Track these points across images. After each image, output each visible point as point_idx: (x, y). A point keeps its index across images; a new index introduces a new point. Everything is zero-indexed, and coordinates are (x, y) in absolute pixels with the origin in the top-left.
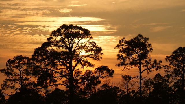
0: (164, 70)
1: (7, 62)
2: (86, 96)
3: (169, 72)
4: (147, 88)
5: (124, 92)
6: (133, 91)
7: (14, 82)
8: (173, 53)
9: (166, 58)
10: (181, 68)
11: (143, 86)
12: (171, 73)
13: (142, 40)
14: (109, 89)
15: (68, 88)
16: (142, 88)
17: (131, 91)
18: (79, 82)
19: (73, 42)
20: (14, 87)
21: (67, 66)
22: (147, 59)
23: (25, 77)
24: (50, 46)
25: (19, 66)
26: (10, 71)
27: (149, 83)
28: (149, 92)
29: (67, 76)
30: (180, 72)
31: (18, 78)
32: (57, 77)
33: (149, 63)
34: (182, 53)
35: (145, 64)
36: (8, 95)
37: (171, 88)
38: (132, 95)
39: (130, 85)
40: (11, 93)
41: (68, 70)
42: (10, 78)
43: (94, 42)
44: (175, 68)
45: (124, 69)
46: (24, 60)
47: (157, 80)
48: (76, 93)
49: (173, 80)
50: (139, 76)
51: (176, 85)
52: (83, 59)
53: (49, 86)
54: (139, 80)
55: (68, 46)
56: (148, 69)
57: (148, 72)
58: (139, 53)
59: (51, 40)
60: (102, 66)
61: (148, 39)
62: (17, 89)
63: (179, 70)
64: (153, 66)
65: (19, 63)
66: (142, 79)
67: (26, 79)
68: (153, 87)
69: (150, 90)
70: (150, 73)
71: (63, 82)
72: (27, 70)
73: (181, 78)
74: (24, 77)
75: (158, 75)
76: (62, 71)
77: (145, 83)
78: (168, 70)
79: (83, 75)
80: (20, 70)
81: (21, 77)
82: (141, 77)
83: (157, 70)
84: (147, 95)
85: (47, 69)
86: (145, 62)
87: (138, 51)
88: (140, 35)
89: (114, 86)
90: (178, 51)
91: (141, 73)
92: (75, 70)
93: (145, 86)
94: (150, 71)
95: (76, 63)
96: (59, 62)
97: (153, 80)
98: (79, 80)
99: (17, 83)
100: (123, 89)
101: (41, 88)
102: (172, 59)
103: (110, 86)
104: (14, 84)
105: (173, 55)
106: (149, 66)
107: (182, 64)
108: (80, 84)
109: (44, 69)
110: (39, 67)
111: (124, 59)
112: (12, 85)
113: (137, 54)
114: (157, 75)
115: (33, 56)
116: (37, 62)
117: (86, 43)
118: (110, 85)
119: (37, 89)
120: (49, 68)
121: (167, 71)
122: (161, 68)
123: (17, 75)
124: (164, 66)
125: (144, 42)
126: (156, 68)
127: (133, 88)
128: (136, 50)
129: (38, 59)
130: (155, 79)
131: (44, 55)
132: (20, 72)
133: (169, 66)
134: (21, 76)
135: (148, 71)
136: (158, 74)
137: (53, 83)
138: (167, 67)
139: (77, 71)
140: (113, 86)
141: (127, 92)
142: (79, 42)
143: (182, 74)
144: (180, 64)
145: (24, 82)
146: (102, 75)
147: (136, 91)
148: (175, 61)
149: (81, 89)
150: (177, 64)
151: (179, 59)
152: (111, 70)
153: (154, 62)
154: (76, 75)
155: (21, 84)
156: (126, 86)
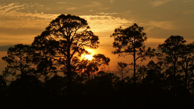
0: (157, 58)
1: (9, 50)
2: (83, 82)
3: (161, 59)
4: (140, 75)
5: (119, 78)
6: (128, 78)
7: (14, 69)
8: (165, 41)
9: (158, 46)
10: (173, 56)
11: (137, 73)
12: (164, 61)
13: (137, 30)
14: (105, 75)
15: (66, 75)
16: (136, 74)
17: (125, 77)
18: (76, 69)
19: (71, 31)
20: (15, 73)
21: (65, 54)
22: (141, 48)
23: (26, 64)
24: (49, 35)
25: (20, 54)
26: (11, 59)
27: (142, 70)
28: (142, 78)
29: (65, 63)
30: (172, 59)
31: (18, 65)
32: (55, 64)
33: (142, 51)
34: (174, 41)
35: (139, 52)
36: (9, 81)
37: (163, 74)
38: (127, 81)
39: (124, 72)
40: (13, 79)
41: (66, 58)
42: (11, 65)
43: (90, 31)
44: (168, 55)
45: (120, 57)
46: (25, 48)
47: (150, 67)
48: (74, 79)
49: (165, 67)
50: (133, 63)
51: (167, 72)
52: (80, 48)
53: (48, 72)
54: (133, 67)
55: (66, 35)
56: (142, 57)
57: (142, 60)
58: (134, 41)
59: (50, 29)
60: (98, 54)
61: (142, 28)
62: (18, 75)
63: (171, 58)
64: (146, 54)
65: (19, 51)
66: (136, 66)
67: (27, 66)
68: (146, 74)
69: (143, 77)
70: (143, 60)
71: (61, 69)
72: (27, 58)
73: (173, 65)
74: (24, 64)
75: (152, 63)
76: (60, 59)
77: (139, 70)
78: (161, 58)
79: (80, 63)
80: (20, 58)
81: (21, 65)
82: (135, 64)
83: (150, 57)
84: (141, 82)
85: (46, 56)
86: (139, 50)
87: (133, 40)
88: (135, 25)
89: (110, 73)
90: (170, 40)
91: (135, 60)
92: (73, 57)
93: (138, 73)
94: (143, 58)
95: (73, 51)
96: (57, 50)
97: (147, 67)
98: (76, 67)
99: (18, 70)
100: (119, 75)
101: (40, 75)
102: (165, 47)
103: (106, 73)
104: (15, 71)
105: (166, 43)
106: (143, 53)
107: (174, 52)
108: (78, 71)
109: (43, 56)
110: (39, 54)
111: (120, 47)
112: (13, 72)
113: (131, 43)
114: (150, 62)
115: (33, 44)
116: (37, 50)
117: (83, 32)
118: (106, 71)
119: (37, 75)
120: (48, 55)
121: (159, 58)
122: (154, 56)
123: (18, 62)
124: (157, 54)
125: (138, 31)
126: (149, 56)
127: (127, 75)
128: (130, 38)
129: (37, 47)
130: (148, 66)
131: (43, 43)
132: (21, 59)
133: (161, 54)
134: (21, 63)
135: (142, 58)
136: (152, 61)
137: (53, 70)
138: (159, 55)
139: (75, 58)
140: (108, 73)
141: (121, 79)
142: (76, 31)
143: (173, 62)
144: (172, 52)
145: (25, 69)
146: (98, 63)
147: (130, 78)
148: (168, 49)
149: (79, 76)
150: (169, 52)
151: (171, 47)
152: (107, 58)
153: (147, 51)
154: (73, 63)
155: (22, 70)
156: (121, 73)
